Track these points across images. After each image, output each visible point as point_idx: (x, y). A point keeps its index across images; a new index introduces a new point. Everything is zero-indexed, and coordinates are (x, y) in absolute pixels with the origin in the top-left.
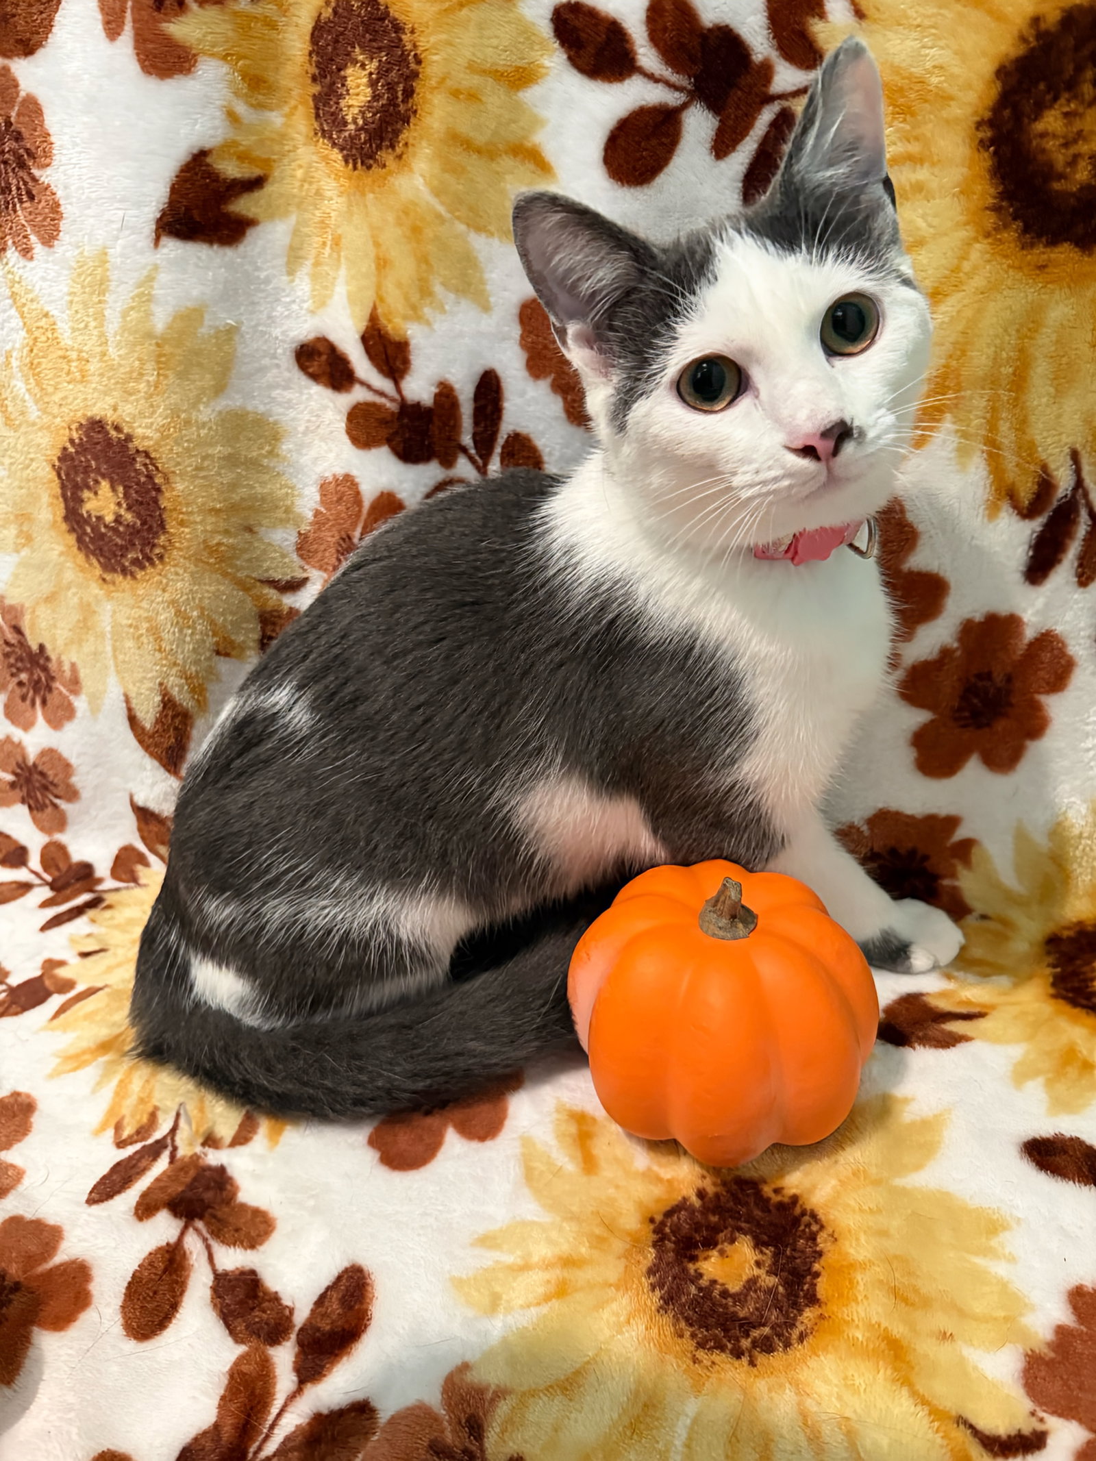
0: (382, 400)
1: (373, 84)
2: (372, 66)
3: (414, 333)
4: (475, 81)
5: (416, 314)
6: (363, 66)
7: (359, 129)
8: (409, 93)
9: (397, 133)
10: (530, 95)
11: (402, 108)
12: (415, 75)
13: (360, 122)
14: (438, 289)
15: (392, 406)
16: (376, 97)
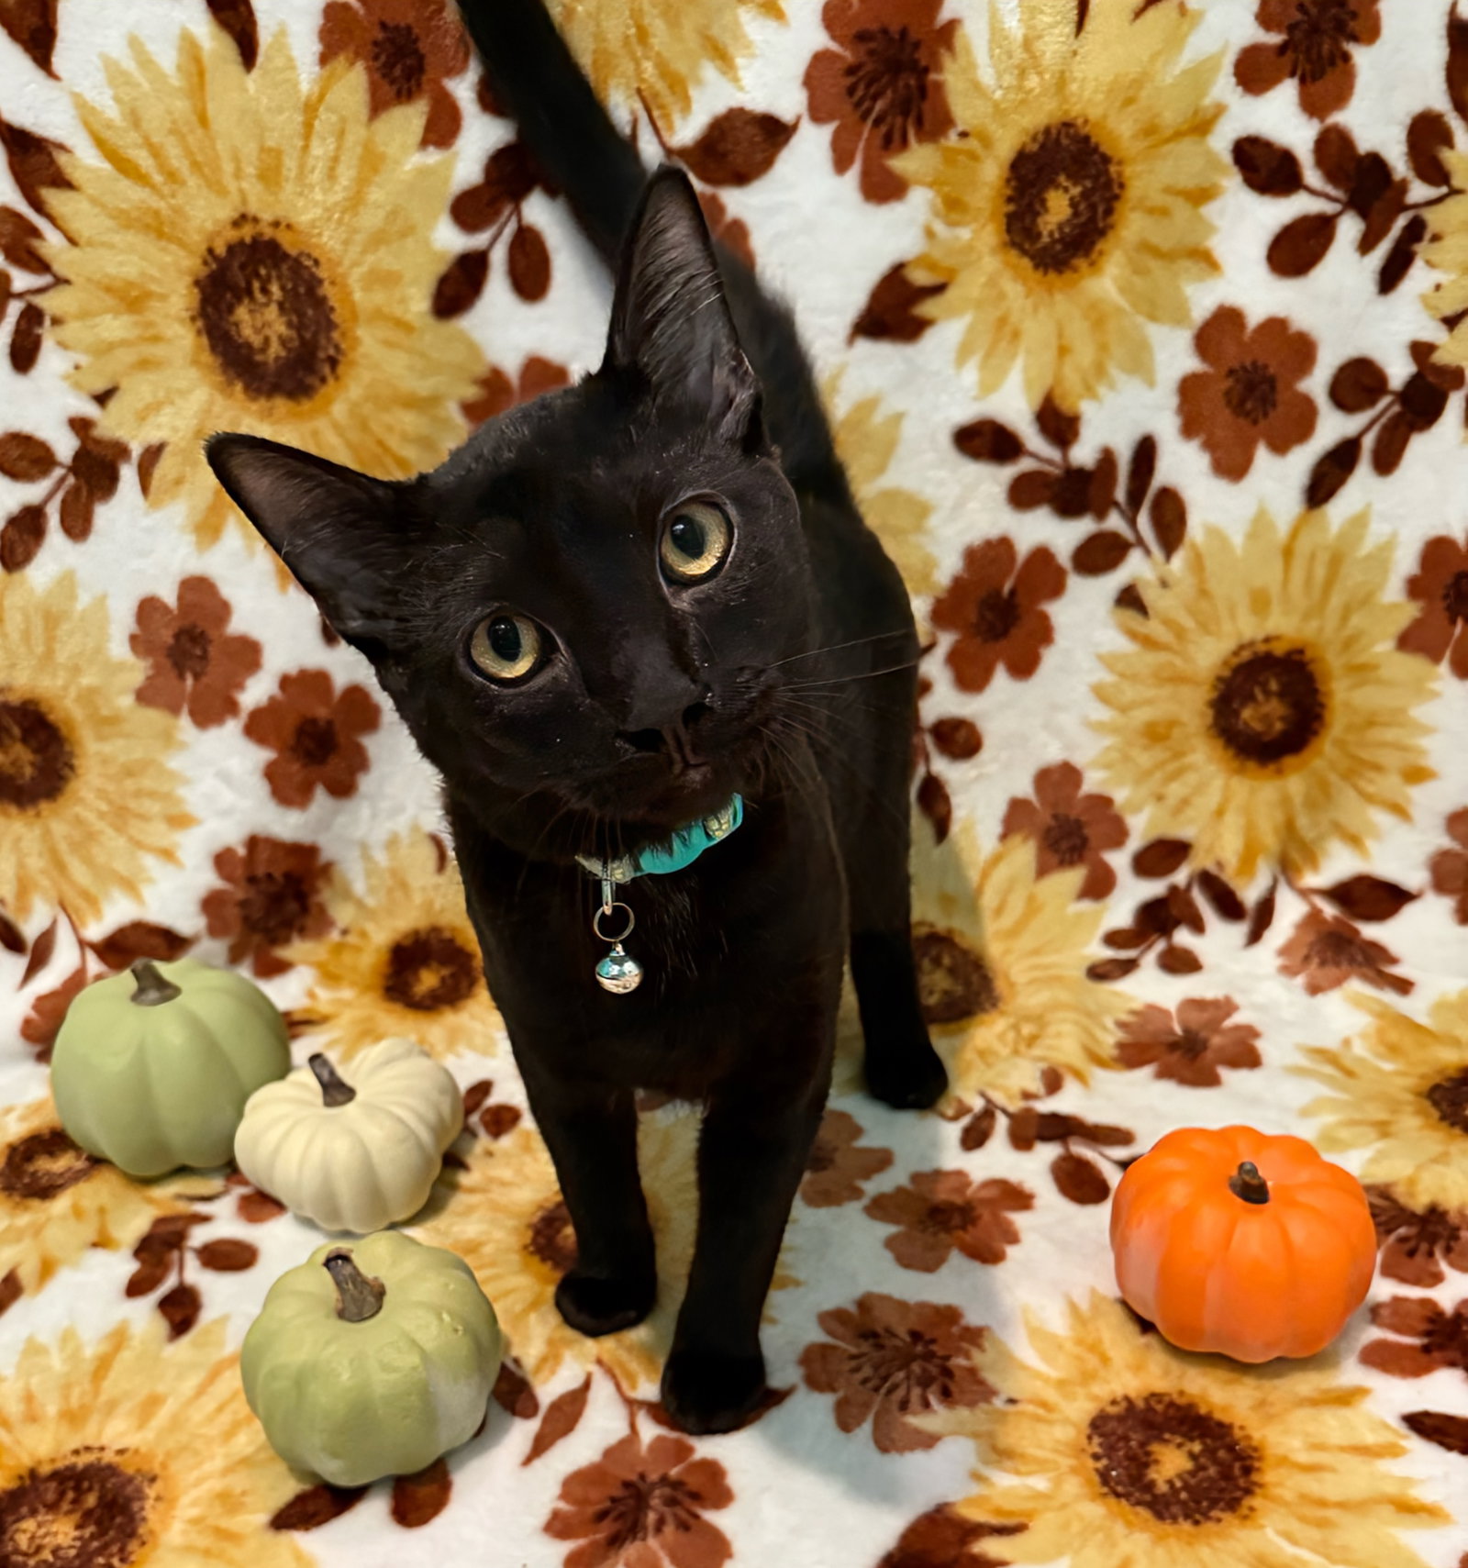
0: (1047, 468)
1: (1073, 204)
2: (1076, 191)
3: (1087, 409)
4: (1169, 200)
5: (1090, 392)
6: (1066, 190)
7: (1054, 242)
8: (1109, 212)
9: (1093, 243)
10: (1210, 210)
11: (1101, 225)
12: (1117, 197)
13: (1057, 235)
14: (1114, 371)
15: (1056, 472)
16: (1076, 214)
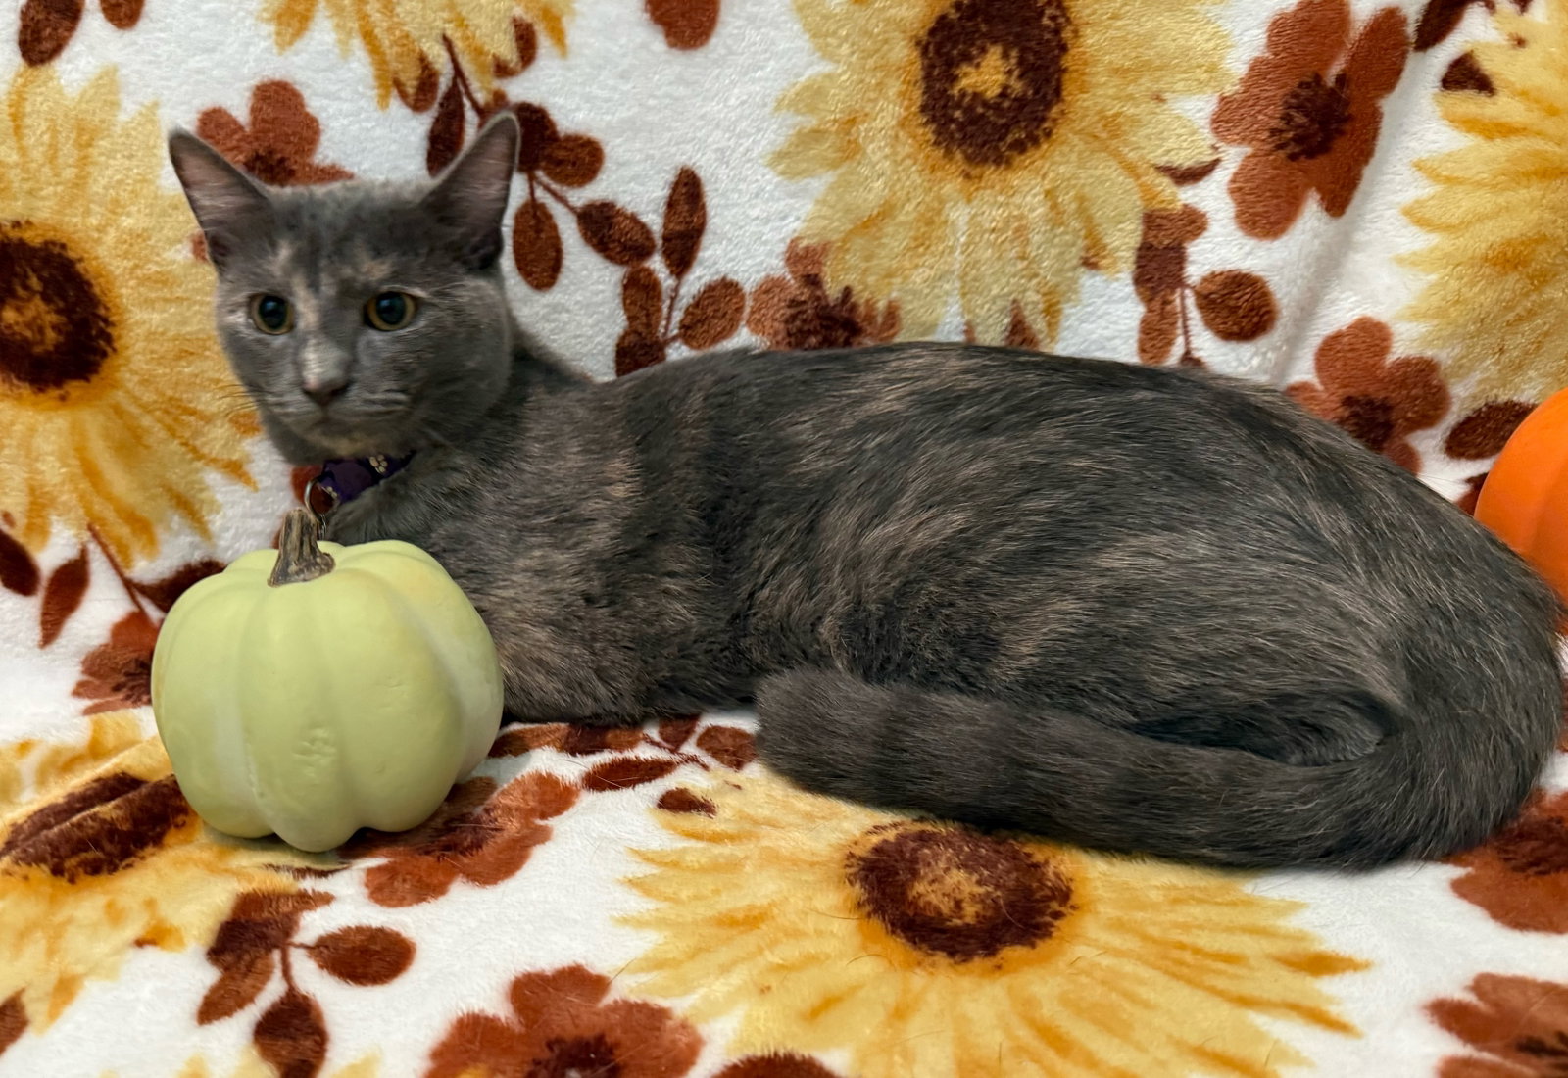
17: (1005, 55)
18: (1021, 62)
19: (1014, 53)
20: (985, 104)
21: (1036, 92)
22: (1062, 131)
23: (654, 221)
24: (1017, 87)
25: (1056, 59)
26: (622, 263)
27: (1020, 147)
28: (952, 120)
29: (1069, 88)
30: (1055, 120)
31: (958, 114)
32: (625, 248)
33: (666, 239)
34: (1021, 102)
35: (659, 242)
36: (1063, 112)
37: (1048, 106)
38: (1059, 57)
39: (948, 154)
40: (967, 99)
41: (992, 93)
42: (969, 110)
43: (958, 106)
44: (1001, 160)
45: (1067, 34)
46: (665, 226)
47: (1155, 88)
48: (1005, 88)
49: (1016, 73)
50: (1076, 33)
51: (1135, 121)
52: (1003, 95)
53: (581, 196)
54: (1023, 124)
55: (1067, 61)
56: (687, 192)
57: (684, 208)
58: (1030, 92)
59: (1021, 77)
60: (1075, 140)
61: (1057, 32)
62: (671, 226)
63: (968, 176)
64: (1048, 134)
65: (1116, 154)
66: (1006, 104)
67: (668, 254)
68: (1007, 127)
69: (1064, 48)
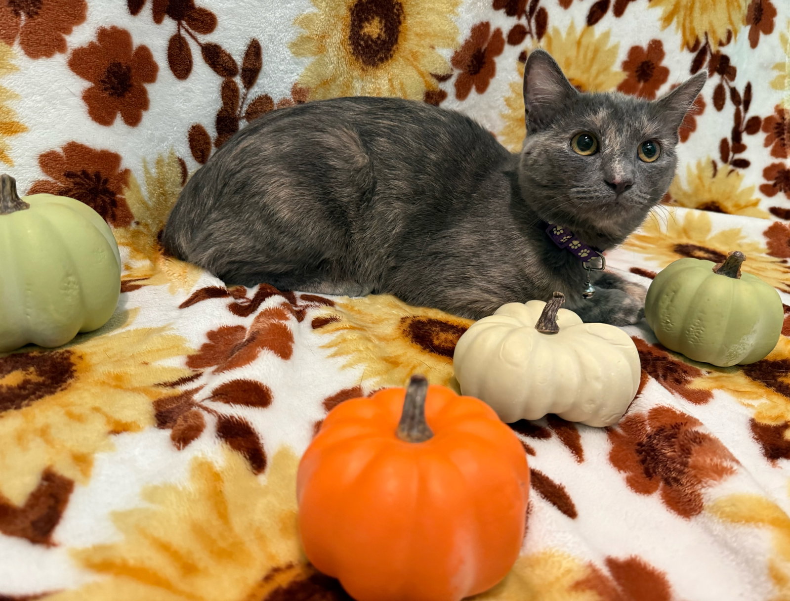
17: (380, 22)
18: (385, 26)
19: (383, 22)
20: (372, 40)
21: (390, 39)
22: (396, 56)
23: (239, 60)
24: (383, 35)
25: (397, 27)
26: (222, 75)
27: (382, 60)
28: (360, 45)
29: (400, 39)
30: (394, 51)
31: (362, 43)
32: (225, 69)
33: (243, 69)
34: (384, 42)
35: (240, 71)
36: (397, 48)
37: (392, 46)
38: (398, 26)
39: (357, 59)
40: (366, 37)
41: (375, 36)
42: (366, 42)
43: (363, 39)
44: (375, 65)
45: (401, 18)
46: (244, 64)
47: (432, 43)
48: (379, 35)
49: (384, 30)
50: (405, 17)
51: (424, 55)
52: (378, 38)
53: (205, 39)
54: (384, 51)
55: (401, 28)
56: (254, 50)
57: (252, 57)
58: (388, 39)
59: (385, 32)
60: (401, 60)
61: (398, 16)
62: (246, 65)
63: (363, 70)
64: (391, 56)
65: (416, 67)
66: (379, 42)
67: (244, 77)
68: (378, 51)
69: (400, 23)
